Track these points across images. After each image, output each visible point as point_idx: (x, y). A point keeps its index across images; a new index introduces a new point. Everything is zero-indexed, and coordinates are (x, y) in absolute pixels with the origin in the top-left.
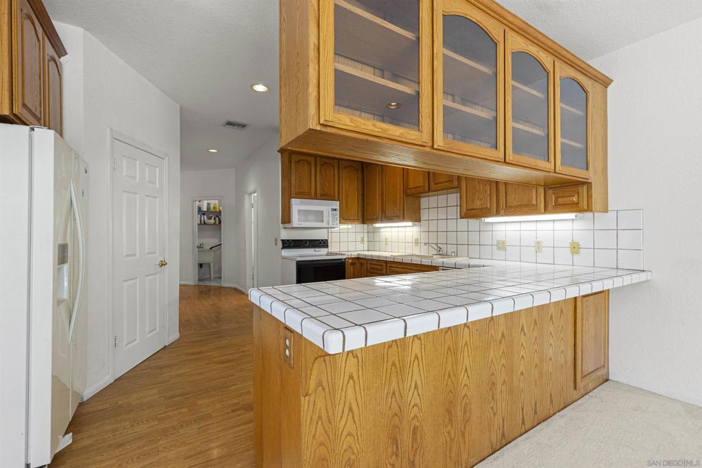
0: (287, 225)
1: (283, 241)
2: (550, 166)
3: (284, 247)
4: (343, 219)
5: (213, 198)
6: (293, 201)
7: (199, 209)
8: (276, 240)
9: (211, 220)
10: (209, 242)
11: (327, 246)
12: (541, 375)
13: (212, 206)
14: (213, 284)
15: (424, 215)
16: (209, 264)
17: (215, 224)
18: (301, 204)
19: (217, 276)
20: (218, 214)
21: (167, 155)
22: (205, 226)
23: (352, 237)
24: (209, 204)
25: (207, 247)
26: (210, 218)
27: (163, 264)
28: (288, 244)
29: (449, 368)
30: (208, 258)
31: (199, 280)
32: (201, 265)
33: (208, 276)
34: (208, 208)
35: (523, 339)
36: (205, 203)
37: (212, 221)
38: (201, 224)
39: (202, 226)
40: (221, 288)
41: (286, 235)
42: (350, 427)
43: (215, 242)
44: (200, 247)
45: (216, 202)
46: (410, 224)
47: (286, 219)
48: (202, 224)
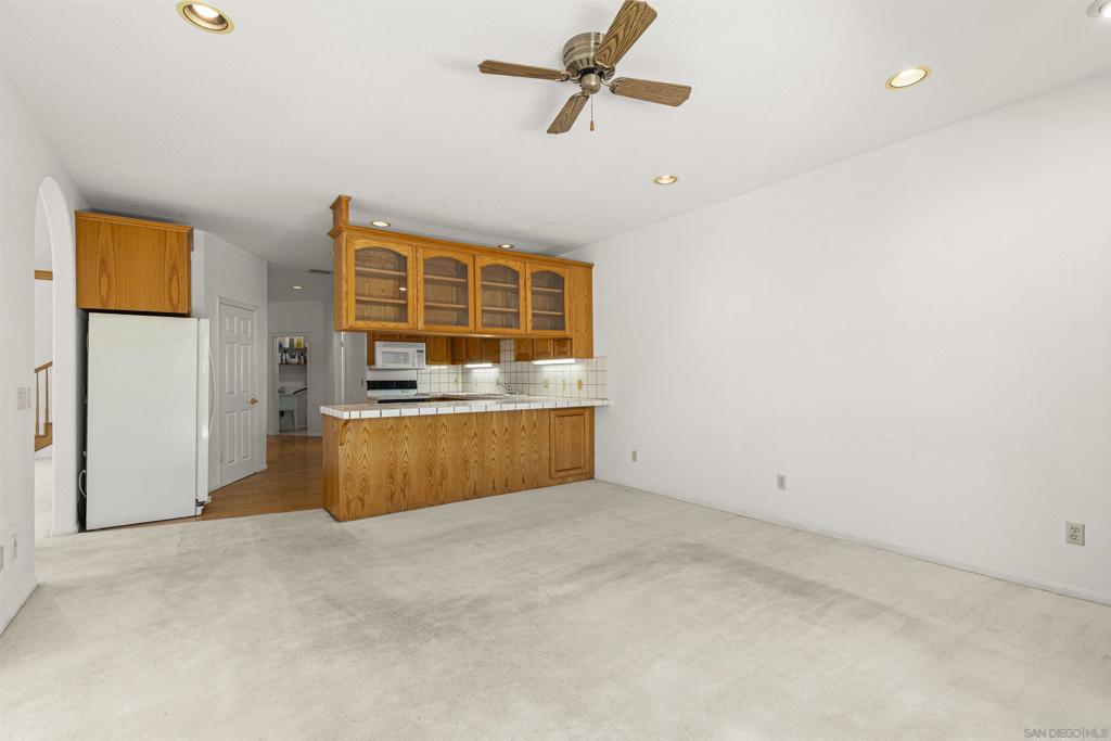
0: (373, 367)
1: (368, 382)
2: (522, 331)
3: (369, 388)
4: (431, 360)
5: (296, 334)
6: (377, 343)
7: (280, 346)
8: (362, 381)
9: (293, 360)
10: (293, 385)
11: (415, 387)
12: (512, 463)
13: (295, 342)
14: (296, 434)
15: (502, 358)
16: (292, 412)
17: (299, 363)
18: (385, 346)
19: (302, 426)
20: (303, 352)
21: (257, 307)
22: (288, 366)
23: (444, 378)
24: (291, 340)
25: (290, 391)
26: (294, 357)
27: (254, 401)
28: (373, 385)
29: (430, 446)
30: (291, 404)
31: (281, 431)
32: (282, 413)
33: (290, 427)
34: (291, 344)
35: (494, 438)
36: (287, 339)
37: (296, 360)
38: (282, 363)
39: (284, 366)
40: (306, 437)
41: (372, 376)
42: (364, 463)
43: (299, 385)
44: (281, 391)
45: (302, 338)
46: (490, 365)
47: (371, 361)
48: (284, 363)
